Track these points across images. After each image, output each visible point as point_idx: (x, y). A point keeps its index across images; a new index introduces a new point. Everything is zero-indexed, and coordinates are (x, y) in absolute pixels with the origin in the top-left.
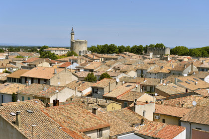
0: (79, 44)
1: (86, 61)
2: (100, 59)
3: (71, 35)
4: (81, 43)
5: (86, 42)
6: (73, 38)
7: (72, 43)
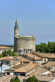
0: (24, 41)
1: (21, 62)
2: (44, 59)
3: (15, 29)
4: (27, 39)
5: (33, 39)
6: (18, 34)
7: (16, 40)
